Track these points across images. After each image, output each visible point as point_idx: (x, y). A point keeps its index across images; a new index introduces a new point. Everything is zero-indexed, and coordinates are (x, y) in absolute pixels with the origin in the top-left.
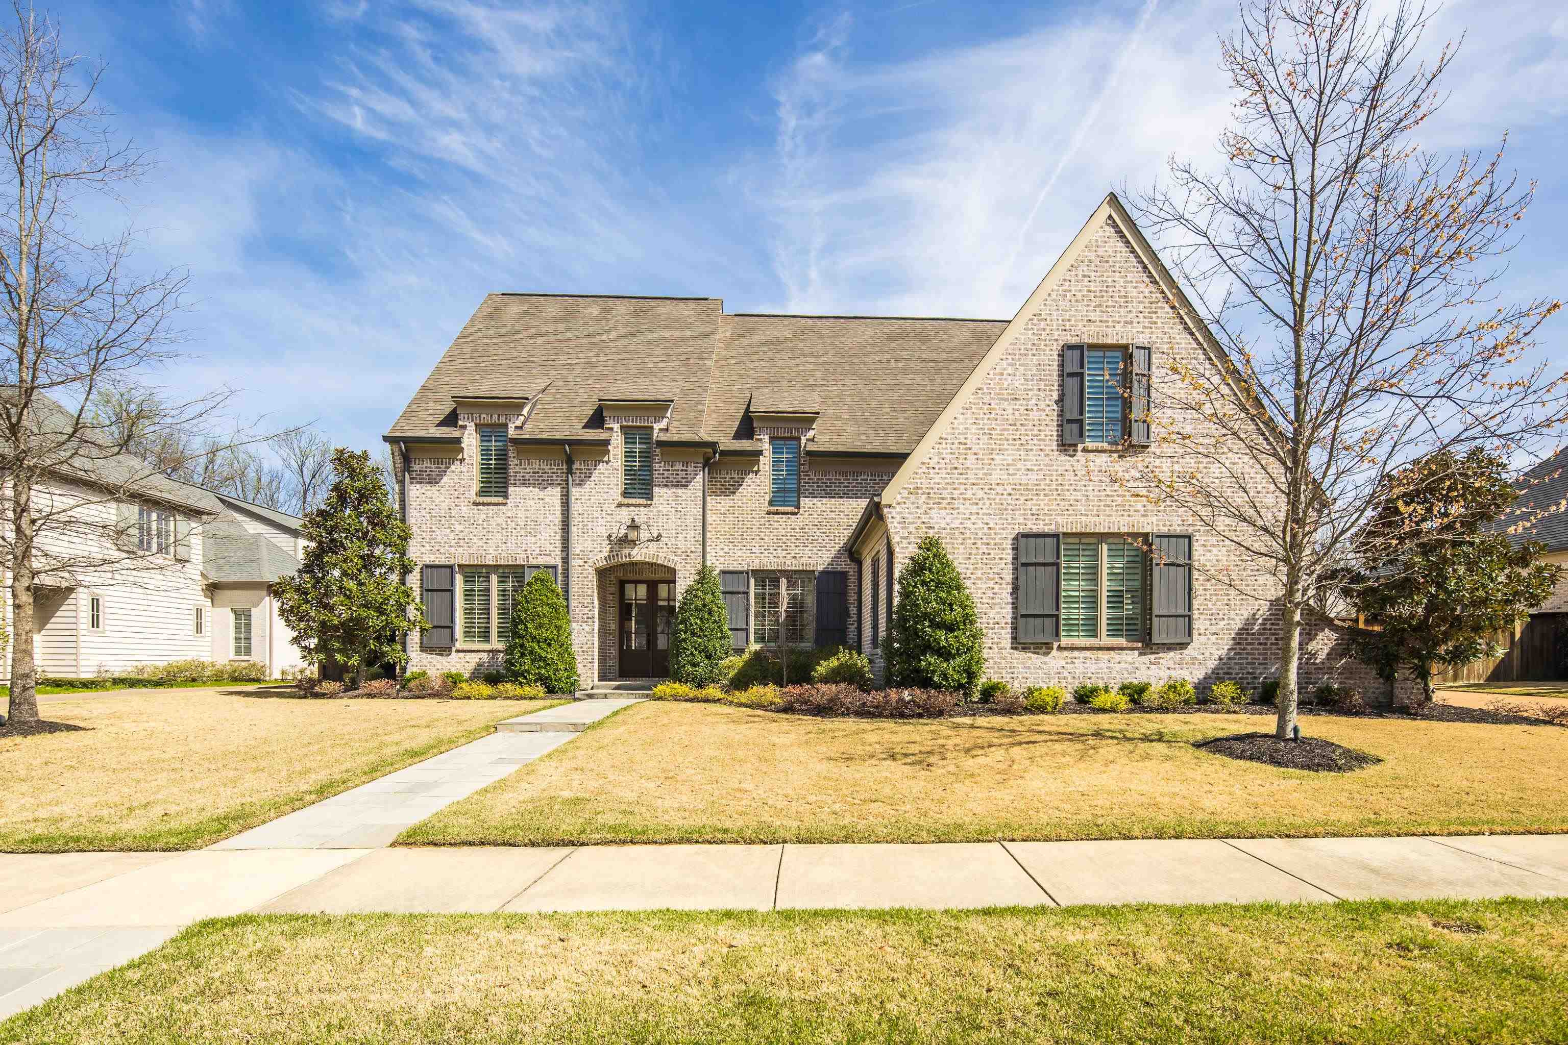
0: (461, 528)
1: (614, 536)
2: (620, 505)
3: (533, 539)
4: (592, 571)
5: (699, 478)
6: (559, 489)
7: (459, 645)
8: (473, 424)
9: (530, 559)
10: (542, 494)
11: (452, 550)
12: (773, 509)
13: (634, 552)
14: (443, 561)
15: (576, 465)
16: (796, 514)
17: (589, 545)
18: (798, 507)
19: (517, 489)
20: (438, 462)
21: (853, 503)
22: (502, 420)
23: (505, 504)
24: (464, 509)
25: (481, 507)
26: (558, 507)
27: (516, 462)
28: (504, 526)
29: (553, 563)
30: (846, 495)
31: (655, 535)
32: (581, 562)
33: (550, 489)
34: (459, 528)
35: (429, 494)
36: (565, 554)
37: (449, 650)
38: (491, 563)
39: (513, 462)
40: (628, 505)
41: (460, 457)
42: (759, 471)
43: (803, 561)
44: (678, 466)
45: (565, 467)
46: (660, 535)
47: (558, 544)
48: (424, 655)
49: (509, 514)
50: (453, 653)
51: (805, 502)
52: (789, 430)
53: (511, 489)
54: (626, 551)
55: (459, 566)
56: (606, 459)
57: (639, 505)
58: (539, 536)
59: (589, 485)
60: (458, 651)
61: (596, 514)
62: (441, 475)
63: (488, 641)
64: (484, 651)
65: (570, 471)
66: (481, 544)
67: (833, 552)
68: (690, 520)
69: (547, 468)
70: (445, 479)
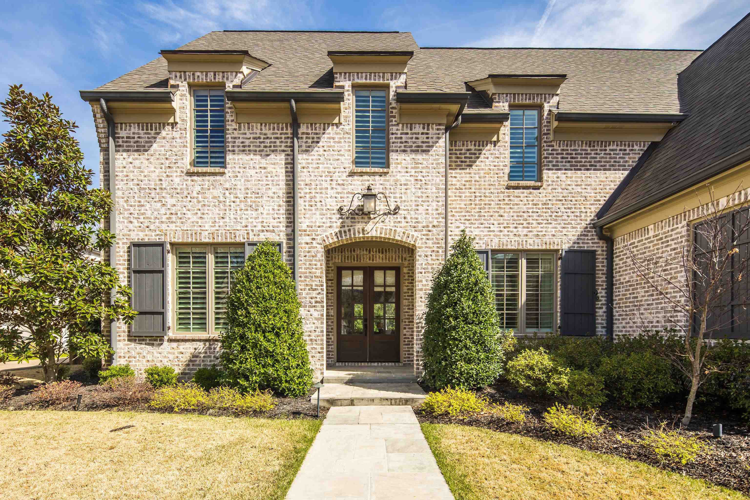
0: (173, 201)
1: (345, 209)
2: (352, 174)
3: (254, 214)
4: (320, 249)
5: (442, 142)
6: (283, 156)
7: (171, 334)
8: (185, 84)
9: (251, 236)
10: (264, 162)
11: (164, 227)
12: (513, 183)
13: (369, 227)
14: (154, 238)
15: (303, 129)
16: (537, 188)
17: (317, 219)
18: (540, 179)
19: (236, 157)
20: (147, 126)
21: (601, 175)
22: (219, 78)
23: (223, 174)
24: (177, 180)
25: (195, 178)
26: (282, 177)
27: (235, 126)
28: (222, 199)
29: (275, 238)
30: (592, 167)
31: (392, 208)
32: (308, 239)
33: (272, 156)
34: (170, 201)
35: (137, 163)
36: (290, 230)
37: (161, 339)
38: (207, 240)
39: (231, 126)
40: (361, 174)
41: (171, 120)
42: (498, 141)
43: (547, 239)
44: (418, 129)
45: (290, 131)
46: (397, 208)
47: (283, 219)
48: (133, 345)
49: (227, 185)
50: (166, 343)
51: (548, 175)
52: (531, 96)
53: (229, 157)
54: (359, 226)
55: (172, 244)
56: (336, 121)
57: (374, 174)
58: (261, 210)
59: (317, 151)
60: (170, 340)
61: (325, 185)
62: (150, 143)
63: (204, 329)
64: (200, 340)
65: (295, 134)
66: (195, 219)
67: (579, 230)
68: (432, 190)
69: (269, 133)
70: (155, 146)
